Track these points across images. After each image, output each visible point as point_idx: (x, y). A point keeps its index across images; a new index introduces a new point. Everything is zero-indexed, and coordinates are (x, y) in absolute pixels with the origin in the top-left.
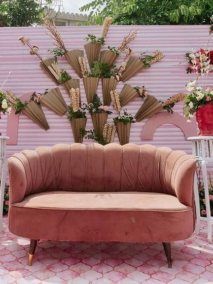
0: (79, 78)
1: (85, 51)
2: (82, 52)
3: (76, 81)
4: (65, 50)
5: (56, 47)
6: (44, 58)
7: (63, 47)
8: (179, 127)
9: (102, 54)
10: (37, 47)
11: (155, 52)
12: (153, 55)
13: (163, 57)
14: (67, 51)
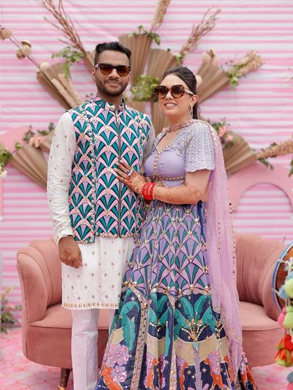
4: (83, 50)
5: (66, 46)
6: (45, 65)
7: (79, 46)
8: (281, 189)
9: (152, 54)
10: (29, 45)
11: (248, 55)
12: (244, 61)
13: (262, 64)
14: (89, 53)
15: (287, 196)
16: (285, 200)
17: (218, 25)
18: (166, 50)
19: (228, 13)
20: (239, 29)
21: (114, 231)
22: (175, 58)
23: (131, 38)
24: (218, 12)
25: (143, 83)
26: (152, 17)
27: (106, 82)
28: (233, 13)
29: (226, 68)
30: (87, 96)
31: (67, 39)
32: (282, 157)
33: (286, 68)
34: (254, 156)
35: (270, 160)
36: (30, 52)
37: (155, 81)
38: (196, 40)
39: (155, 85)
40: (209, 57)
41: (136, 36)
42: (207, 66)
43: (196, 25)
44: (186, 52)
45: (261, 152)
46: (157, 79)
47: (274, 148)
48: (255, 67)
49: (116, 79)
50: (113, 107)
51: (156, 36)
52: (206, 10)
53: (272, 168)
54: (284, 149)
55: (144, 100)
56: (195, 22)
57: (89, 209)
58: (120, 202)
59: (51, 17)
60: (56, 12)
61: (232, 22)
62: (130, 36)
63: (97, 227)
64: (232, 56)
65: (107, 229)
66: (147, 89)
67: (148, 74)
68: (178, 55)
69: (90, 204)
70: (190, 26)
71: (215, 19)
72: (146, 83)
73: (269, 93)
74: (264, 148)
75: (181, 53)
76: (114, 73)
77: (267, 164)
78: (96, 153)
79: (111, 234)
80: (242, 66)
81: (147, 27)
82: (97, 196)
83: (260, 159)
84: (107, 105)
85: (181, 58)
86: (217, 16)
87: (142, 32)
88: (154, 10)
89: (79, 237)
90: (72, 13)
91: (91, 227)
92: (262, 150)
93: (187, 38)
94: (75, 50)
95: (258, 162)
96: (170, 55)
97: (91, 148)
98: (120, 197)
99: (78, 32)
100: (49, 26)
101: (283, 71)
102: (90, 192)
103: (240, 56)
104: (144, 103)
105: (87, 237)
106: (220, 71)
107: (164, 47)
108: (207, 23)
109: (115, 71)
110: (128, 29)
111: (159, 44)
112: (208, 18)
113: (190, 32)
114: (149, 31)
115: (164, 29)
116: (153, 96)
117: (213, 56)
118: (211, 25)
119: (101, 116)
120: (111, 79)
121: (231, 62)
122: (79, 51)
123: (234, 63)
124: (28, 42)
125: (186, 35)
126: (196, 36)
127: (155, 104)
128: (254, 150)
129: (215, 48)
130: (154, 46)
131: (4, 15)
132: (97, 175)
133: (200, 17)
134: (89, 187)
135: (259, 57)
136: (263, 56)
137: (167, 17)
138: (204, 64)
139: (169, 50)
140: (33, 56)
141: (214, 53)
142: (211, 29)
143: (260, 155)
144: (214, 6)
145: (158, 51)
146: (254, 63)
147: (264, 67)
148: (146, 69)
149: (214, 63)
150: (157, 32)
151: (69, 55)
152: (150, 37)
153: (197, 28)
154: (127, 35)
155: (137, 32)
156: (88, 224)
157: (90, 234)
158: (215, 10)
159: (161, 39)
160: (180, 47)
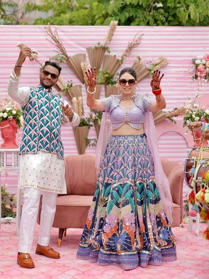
0: (81, 84)
1: (87, 55)
2: (84, 55)
3: (78, 88)
4: (67, 56)
5: (57, 53)
7: (64, 53)
8: (182, 135)
9: (105, 58)
10: (37, 53)
11: (160, 59)
12: (158, 62)
13: (168, 64)
14: (70, 57)
15: (185, 139)
16: (184, 142)
17: (142, 42)
18: (113, 56)
19: (148, 35)
20: (155, 44)
21: (47, 149)
22: (118, 60)
23: (94, 49)
24: (143, 35)
25: (100, 74)
26: (105, 37)
27: (44, 79)
28: (151, 35)
29: (148, 66)
30: (69, 82)
31: (58, 50)
32: (181, 116)
33: (181, 65)
34: (165, 115)
35: (174, 118)
36: (37, 57)
37: (107, 73)
38: (130, 50)
39: (107, 75)
40: (138, 60)
41: (96, 48)
42: (137, 65)
43: (130, 42)
44: (124, 57)
45: (169, 113)
46: (109, 72)
47: (176, 111)
48: (164, 65)
49: (50, 80)
50: (48, 90)
51: (108, 48)
52: (136, 33)
53: (175, 122)
54: (182, 112)
55: (101, 83)
56: (130, 40)
57: (35, 136)
58: (51, 135)
59: (49, 38)
60: (53, 36)
61: (151, 40)
62: (93, 48)
63: (39, 146)
64: (151, 59)
65: (44, 147)
66: (102, 78)
67: (103, 69)
68: (120, 59)
69: (36, 133)
70: (127, 42)
71: (141, 39)
72: (102, 74)
73: (173, 80)
74: (170, 111)
75: (122, 57)
76: (49, 76)
77: (172, 120)
78: (39, 108)
79: (46, 150)
80: (157, 65)
81: (103, 43)
82: (39, 130)
83: (168, 118)
84: (44, 90)
85: (122, 60)
86: (142, 37)
87: (100, 46)
88: (107, 34)
89: (29, 150)
90: (60, 35)
91: (36, 145)
92: (169, 112)
93: (125, 49)
94: (62, 56)
95: (167, 119)
96: (116, 58)
97: (37, 106)
98: (51, 132)
99: (64, 46)
100: (47, 42)
101: (180, 67)
102: (36, 128)
103: (155, 59)
104: (101, 85)
105: (33, 150)
106: (144, 68)
107: (112, 54)
108: (136, 41)
109: (50, 75)
110: (92, 44)
111: (109, 52)
112: (137, 38)
113: (127, 46)
114: (104, 46)
115: (113, 44)
116: (106, 81)
117: (140, 59)
118: (138, 42)
119: (41, 93)
120: (47, 78)
121: (150, 62)
122: (64, 56)
123: (152, 63)
124: (36, 52)
125: (125, 47)
126: (131, 48)
127: (107, 86)
128: (165, 112)
129: (140, 54)
130: (106, 53)
131: (22, 37)
132: (39, 119)
133: (133, 37)
134: (35, 125)
135: (166, 60)
136: (168, 59)
137: (114, 37)
138: (135, 64)
139: (115, 56)
140: (38, 59)
141: (141, 57)
142: (138, 44)
143: (169, 115)
144: (140, 32)
145: (109, 56)
146: (163, 63)
147: (169, 65)
148: (102, 66)
149: (140, 63)
150: (108, 46)
151: (59, 59)
152: (104, 49)
153: (131, 44)
154: (91, 47)
155: (97, 46)
156: (34, 144)
157: (35, 149)
158: (141, 33)
159: (111, 49)
160: (121, 54)
